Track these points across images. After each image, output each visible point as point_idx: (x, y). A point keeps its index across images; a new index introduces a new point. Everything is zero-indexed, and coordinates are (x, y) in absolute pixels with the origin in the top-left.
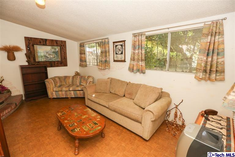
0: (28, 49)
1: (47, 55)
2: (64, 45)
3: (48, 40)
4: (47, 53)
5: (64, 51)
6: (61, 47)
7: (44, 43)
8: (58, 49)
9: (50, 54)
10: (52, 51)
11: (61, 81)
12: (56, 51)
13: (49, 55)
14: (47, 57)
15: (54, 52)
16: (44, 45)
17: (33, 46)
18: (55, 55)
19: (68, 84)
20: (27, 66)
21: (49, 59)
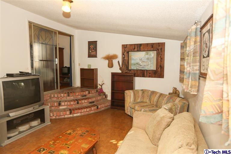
0: (124, 56)
1: (140, 63)
2: (161, 49)
3: (142, 45)
4: (140, 60)
5: (160, 56)
6: (158, 52)
7: (139, 49)
8: (153, 54)
9: (144, 62)
10: (146, 57)
11: (143, 97)
12: (151, 57)
13: (142, 62)
14: (140, 64)
15: (148, 59)
16: (138, 51)
17: (128, 53)
18: (149, 63)
19: (152, 102)
20: (121, 74)
21: (142, 67)
